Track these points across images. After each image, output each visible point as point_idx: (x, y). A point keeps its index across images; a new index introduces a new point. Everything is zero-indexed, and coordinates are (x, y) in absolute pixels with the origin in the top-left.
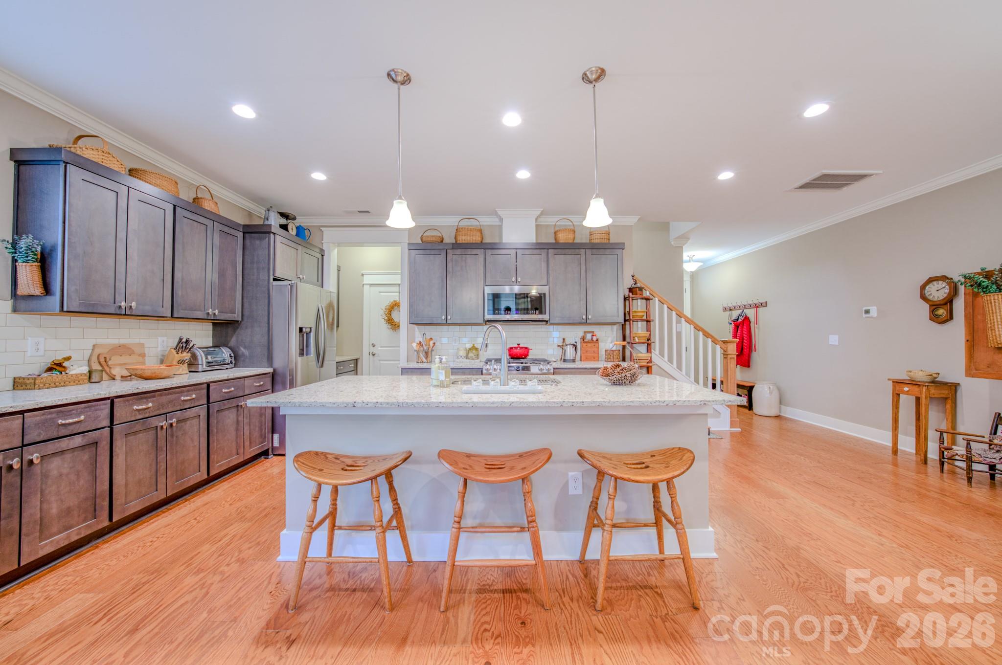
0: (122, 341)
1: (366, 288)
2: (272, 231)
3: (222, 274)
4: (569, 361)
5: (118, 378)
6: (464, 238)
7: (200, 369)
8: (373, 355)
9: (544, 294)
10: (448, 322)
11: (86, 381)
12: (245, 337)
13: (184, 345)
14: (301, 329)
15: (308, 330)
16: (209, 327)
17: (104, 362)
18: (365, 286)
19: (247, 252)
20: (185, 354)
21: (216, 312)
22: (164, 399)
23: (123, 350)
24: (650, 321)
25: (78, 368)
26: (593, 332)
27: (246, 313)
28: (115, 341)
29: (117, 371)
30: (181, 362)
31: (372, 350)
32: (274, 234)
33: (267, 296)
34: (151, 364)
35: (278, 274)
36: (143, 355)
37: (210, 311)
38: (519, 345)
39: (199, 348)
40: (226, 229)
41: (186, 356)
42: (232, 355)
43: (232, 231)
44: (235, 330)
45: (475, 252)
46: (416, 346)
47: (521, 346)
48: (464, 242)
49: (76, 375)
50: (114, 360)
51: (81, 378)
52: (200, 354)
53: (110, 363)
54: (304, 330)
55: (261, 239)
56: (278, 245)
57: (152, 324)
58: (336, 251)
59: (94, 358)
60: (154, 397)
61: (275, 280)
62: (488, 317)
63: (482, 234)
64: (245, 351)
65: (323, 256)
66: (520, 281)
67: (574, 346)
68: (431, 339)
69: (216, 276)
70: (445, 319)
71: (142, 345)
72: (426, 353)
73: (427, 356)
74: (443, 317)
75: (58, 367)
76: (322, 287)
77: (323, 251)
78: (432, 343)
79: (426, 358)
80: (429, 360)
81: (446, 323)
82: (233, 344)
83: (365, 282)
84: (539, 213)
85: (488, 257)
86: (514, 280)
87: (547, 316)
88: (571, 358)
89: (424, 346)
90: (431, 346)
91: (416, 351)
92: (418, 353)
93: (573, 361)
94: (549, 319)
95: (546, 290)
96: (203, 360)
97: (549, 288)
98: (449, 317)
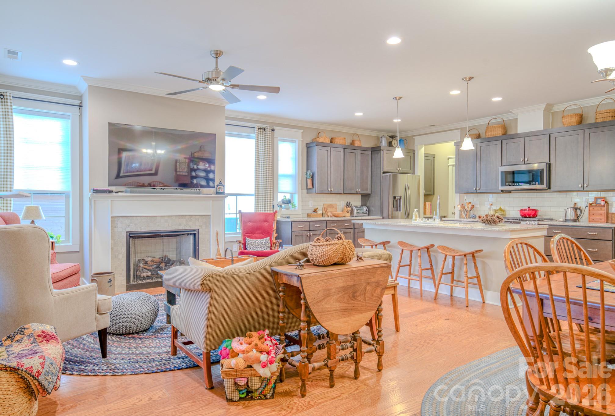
0: (331, 203)
1: (450, 167)
2: (382, 149)
3: (362, 173)
4: (570, 221)
5: (329, 216)
6: (489, 134)
7: (354, 215)
9: (543, 170)
10: (478, 191)
11: (321, 215)
12: (374, 201)
13: (348, 205)
14: (395, 198)
15: (399, 198)
16: (360, 196)
17: (326, 210)
18: (449, 166)
19: (373, 161)
20: (349, 208)
21: (360, 190)
22: (340, 224)
23: (331, 206)
25: (320, 212)
26: (604, 197)
27: (373, 190)
28: (328, 203)
29: (329, 214)
30: (348, 212)
32: (383, 150)
33: (380, 181)
34: (339, 212)
35: (385, 170)
36: (336, 208)
37: (357, 190)
38: (529, 207)
39: (355, 206)
40: (363, 152)
41: (349, 209)
42: (367, 210)
43: (366, 152)
44: (369, 197)
45: (495, 143)
46: (461, 207)
47: (530, 208)
48: (490, 136)
49: (319, 214)
50: (329, 210)
52: (355, 209)
53: (327, 210)
54: (396, 198)
55: (378, 153)
56: (385, 155)
57: (338, 196)
58: (423, 149)
59: (324, 209)
60: (337, 222)
61: (384, 173)
62: (501, 188)
63: (505, 128)
64: (372, 209)
65: (414, 154)
66: (527, 160)
67: (576, 209)
68: (470, 203)
69: (359, 174)
70: (475, 190)
71: (336, 204)
72: (467, 212)
73: (467, 214)
74: (474, 189)
75: (315, 211)
76: (413, 173)
77: (414, 150)
78: (470, 206)
79: (466, 216)
80: (468, 216)
81: (477, 193)
82: (368, 205)
83: (450, 164)
84: (544, 106)
85: (504, 146)
86: (523, 161)
87: (545, 186)
88: (572, 218)
89: (466, 207)
90: (470, 208)
91: (460, 211)
92: (461, 212)
93: (575, 221)
94: (550, 188)
95: (544, 166)
96: (355, 212)
97: (550, 164)
98: (478, 189)
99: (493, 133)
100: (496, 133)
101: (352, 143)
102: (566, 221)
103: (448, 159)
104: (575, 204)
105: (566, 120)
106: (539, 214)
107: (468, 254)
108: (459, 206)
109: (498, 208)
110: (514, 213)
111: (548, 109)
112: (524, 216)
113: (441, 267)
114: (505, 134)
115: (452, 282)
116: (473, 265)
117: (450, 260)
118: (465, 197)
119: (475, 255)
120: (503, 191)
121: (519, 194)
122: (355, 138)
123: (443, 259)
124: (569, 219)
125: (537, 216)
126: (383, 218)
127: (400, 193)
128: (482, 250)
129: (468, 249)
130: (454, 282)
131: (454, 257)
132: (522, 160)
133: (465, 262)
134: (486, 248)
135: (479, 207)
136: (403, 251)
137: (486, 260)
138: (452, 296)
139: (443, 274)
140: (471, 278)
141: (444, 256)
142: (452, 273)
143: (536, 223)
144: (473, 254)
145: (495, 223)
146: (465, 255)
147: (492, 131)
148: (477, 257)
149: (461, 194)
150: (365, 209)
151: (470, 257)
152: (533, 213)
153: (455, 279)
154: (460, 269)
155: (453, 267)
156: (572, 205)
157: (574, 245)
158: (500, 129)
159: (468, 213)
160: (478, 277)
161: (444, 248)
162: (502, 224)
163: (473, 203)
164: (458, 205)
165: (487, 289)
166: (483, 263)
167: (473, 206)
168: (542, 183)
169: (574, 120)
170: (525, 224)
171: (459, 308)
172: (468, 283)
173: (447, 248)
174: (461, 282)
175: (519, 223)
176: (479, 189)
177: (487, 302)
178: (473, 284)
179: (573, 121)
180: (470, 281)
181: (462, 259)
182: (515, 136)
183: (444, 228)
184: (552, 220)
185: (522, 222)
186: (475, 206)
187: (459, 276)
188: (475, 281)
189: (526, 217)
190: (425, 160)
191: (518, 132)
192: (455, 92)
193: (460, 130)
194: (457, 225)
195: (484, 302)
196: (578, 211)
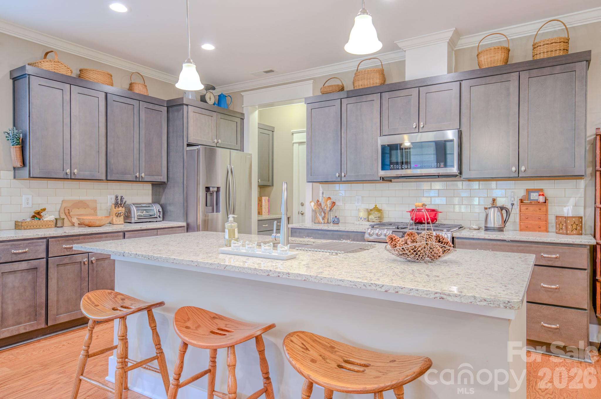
0: (82, 198)
1: (296, 146)
2: (184, 102)
3: (148, 143)
4: (493, 229)
5: (76, 225)
7: (133, 221)
8: (302, 214)
10: (343, 179)
11: (53, 226)
12: (173, 195)
13: (119, 203)
14: (208, 189)
15: (216, 189)
16: (149, 187)
17: (68, 213)
18: (294, 145)
19: (171, 124)
20: (120, 208)
21: (143, 175)
23: (81, 204)
25: (49, 217)
26: (541, 190)
27: (171, 175)
28: (76, 198)
29: (75, 221)
30: (118, 215)
31: (301, 209)
32: (187, 105)
33: (182, 159)
34: (98, 217)
35: (192, 140)
36: (95, 209)
37: (137, 174)
38: (423, 206)
39: (133, 204)
40: (151, 106)
41: (122, 210)
42: (161, 210)
43: (157, 107)
44: (164, 189)
45: (370, 97)
46: (314, 205)
47: (427, 207)
48: (361, 87)
49: (47, 221)
50: (74, 212)
51: (49, 223)
52: (134, 209)
53: (71, 214)
54: (211, 189)
55: (178, 111)
56: (191, 114)
58: (256, 114)
59: (62, 211)
60: (79, 239)
61: (189, 145)
62: (382, 173)
63: (384, 73)
64: (169, 208)
65: (243, 119)
66: (423, 127)
67: (501, 209)
68: (329, 198)
69: (143, 145)
70: (339, 176)
71: (95, 201)
72: (325, 213)
73: (325, 217)
74: (337, 175)
75: (37, 215)
76: (242, 150)
77: (243, 114)
78: (329, 203)
79: (323, 219)
80: (326, 221)
81: (340, 182)
82: (163, 201)
83: (294, 141)
84: (451, 34)
85: (385, 102)
86: (416, 127)
87: (454, 170)
88: (497, 226)
89: (323, 205)
90: (329, 206)
91: (314, 211)
92: (316, 213)
93: (499, 230)
94: (461, 173)
96: (135, 213)
97: (461, 131)
98: (343, 175)
99: (366, 83)
100: (372, 82)
102: (487, 229)
103: (293, 134)
104: (494, 200)
105: (485, 57)
106: (440, 217)
108: (313, 204)
109: (372, 207)
112: (418, 221)
114: (385, 83)
118: (321, 189)
120: (383, 179)
121: (403, 183)
122: (136, 80)
124: (492, 226)
125: (436, 220)
126: (188, 228)
127: (220, 181)
132: (414, 127)
135: (341, 204)
147: (364, 79)
149: (314, 184)
150: (156, 209)
152: (431, 216)
158: (377, 76)
159: (326, 215)
163: (334, 198)
164: (311, 202)
167: (334, 203)
168: (449, 165)
176: (345, 176)
179: (498, 60)
182: (403, 86)
186: (337, 204)
189: (420, 222)
190: (260, 133)
191: (407, 79)
193: (312, 81)
196: (504, 212)
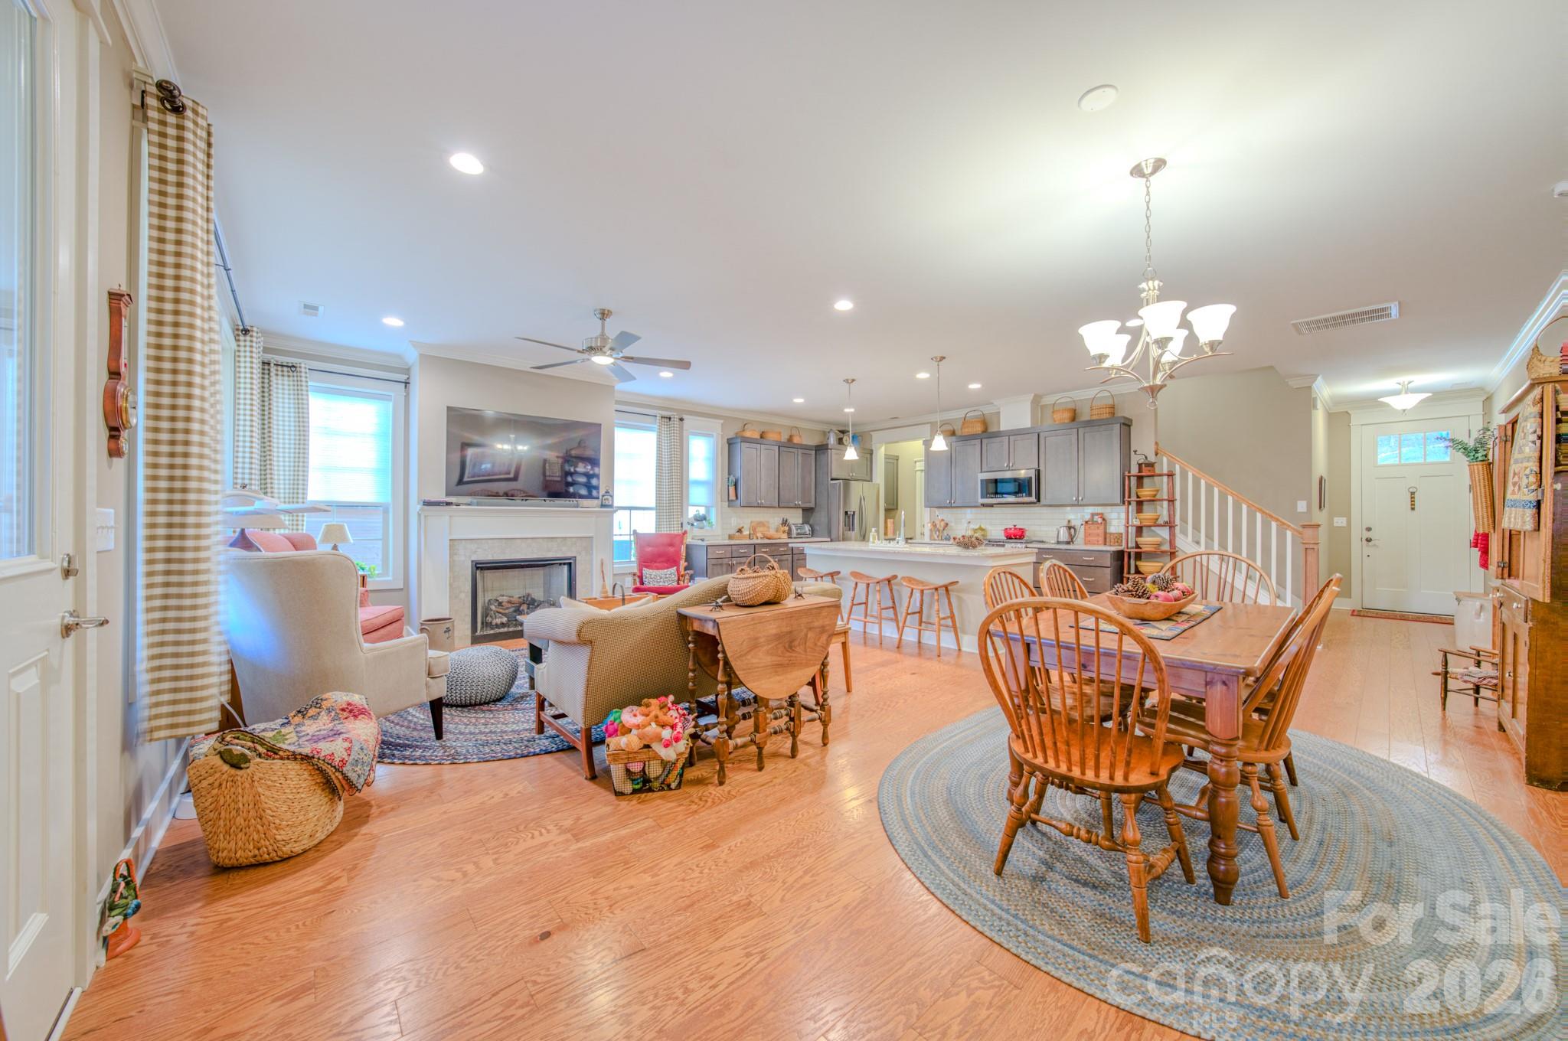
0: (761, 520)
1: (918, 473)
2: (829, 447)
3: (803, 479)
4: (1063, 543)
5: (759, 538)
6: (966, 430)
7: (793, 537)
9: (1031, 478)
10: (953, 505)
11: (748, 537)
12: (820, 517)
13: (785, 523)
14: (846, 513)
15: (852, 513)
16: (800, 511)
17: (754, 530)
19: (818, 463)
21: (800, 503)
22: (773, 548)
23: (761, 524)
24: (1173, 501)
25: (746, 532)
26: (1102, 514)
27: (817, 503)
28: (758, 520)
29: (759, 535)
30: (784, 532)
32: (831, 449)
33: (827, 490)
34: (772, 532)
35: (834, 476)
36: (768, 527)
37: (797, 502)
39: (793, 524)
40: (805, 451)
41: (786, 528)
42: (810, 529)
43: (809, 452)
44: (812, 513)
45: (973, 442)
46: (931, 526)
47: (1016, 527)
48: (967, 434)
49: (745, 534)
50: (759, 529)
51: (746, 536)
52: (793, 528)
53: (756, 530)
54: (849, 513)
55: (824, 453)
56: (833, 455)
57: (771, 510)
58: (883, 449)
59: (751, 528)
60: (769, 546)
61: (832, 479)
62: (981, 501)
63: (985, 423)
64: (817, 528)
65: (871, 454)
66: (1012, 466)
67: (1070, 528)
68: (943, 520)
69: (800, 481)
70: (950, 503)
71: (768, 522)
72: (939, 532)
73: (939, 535)
74: (948, 501)
75: (740, 531)
76: (871, 480)
77: (872, 450)
78: (943, 524)
79: (938, 537)
80: (940, 538)
81: (951, 507)
82: (811, 522)
83: (917, 469)
84: (1031, 398)
85: (984, 446)
87: (1033, 499)
88: (1065, 540)
89: (938, 526)
90: (942, 526)
91: (931, 530)
92: (932, 532)
93: (1068, 543)
94: (1039, 501)
95: (1032, 474)
96: (794, 531)
97: (1039, 471)
99: (970, 430)
100: (975, 430)
101: (790, 439)
102: (1058, 543)
103: (915, 462)
104: (1069, 521)
105: (1057, 415)
106: (1027, 534)
107: (941, 587)
108: (929, 524)
109: (977, 527)
110: (997, 533)
111: (1036, 401)
112: (1009, 537)
113: (906, 604)
114: (985, 431)
115: (920, 625)
116: (946, 601)
117: (917, 595)
118: (937, 512)
119: (949, 588)
120: (983, 505)
121: (1003, 508)
122: (794, 432)
123: (909, 594)
124: (1062, 540)
125: (1024, 537)
126: (832, 541)
127: (854, 507)
128: (957, 582)
129: (941, 580)
130: (923, 624)
131: (922, 592)
132: (1006, 465)
133: (936, 597)
134: (962, 579)
135: (954, 525)
136: (856, 584)
137: (961, 595)
138: (919, 642)
139: (908, 614)
140: (944, 619)
141: (910, 590)
142: (920, 612)
143: (1024, 545)
144: (946, 587)
145: (974, 547)
146: (936, 589)
147: (969, 427)
148: (953, 591)
149: (931, 508)
150: (807, 528)
151: (942, 591)
152: (1020, 533)
153: (924, 620)
154: (930, 606)
155: (922, 605)
156: (1065, 523)
157: (1067, 574)
158: (979, 425)
159: (941, 534)
160: (952, 617)
161: (910, 580)
162: (983, 547)
163: (946, 520)
165: (964, 632)
166: (960, 599)
167: (947, 524)
168: (1030, 495)
169: (1067, 416)
170: (1011, 547)
171: (928, 659)
172: (940, 625)
173: (914, 580)
174: (930, 624)
175: (1003, 546)
176: (954, 502)
177: (964, 649)
178: (947, 626)
179: (1065, 418)
180: (943, 622)
181: (933, 594)
182: (998, 434)
183: (910, 554)
184: (1042, 542)
185: (1007, 545)
186: (950, 524)
187: (929, 616)
188: (949, 622)
189: (1011, 538)
190: (886, 463)
191: (1001, 429)
192: (923, 376)
193: (930, 425)
194: (927, 549)
195: (960, 650)
196: (1072, 530)
